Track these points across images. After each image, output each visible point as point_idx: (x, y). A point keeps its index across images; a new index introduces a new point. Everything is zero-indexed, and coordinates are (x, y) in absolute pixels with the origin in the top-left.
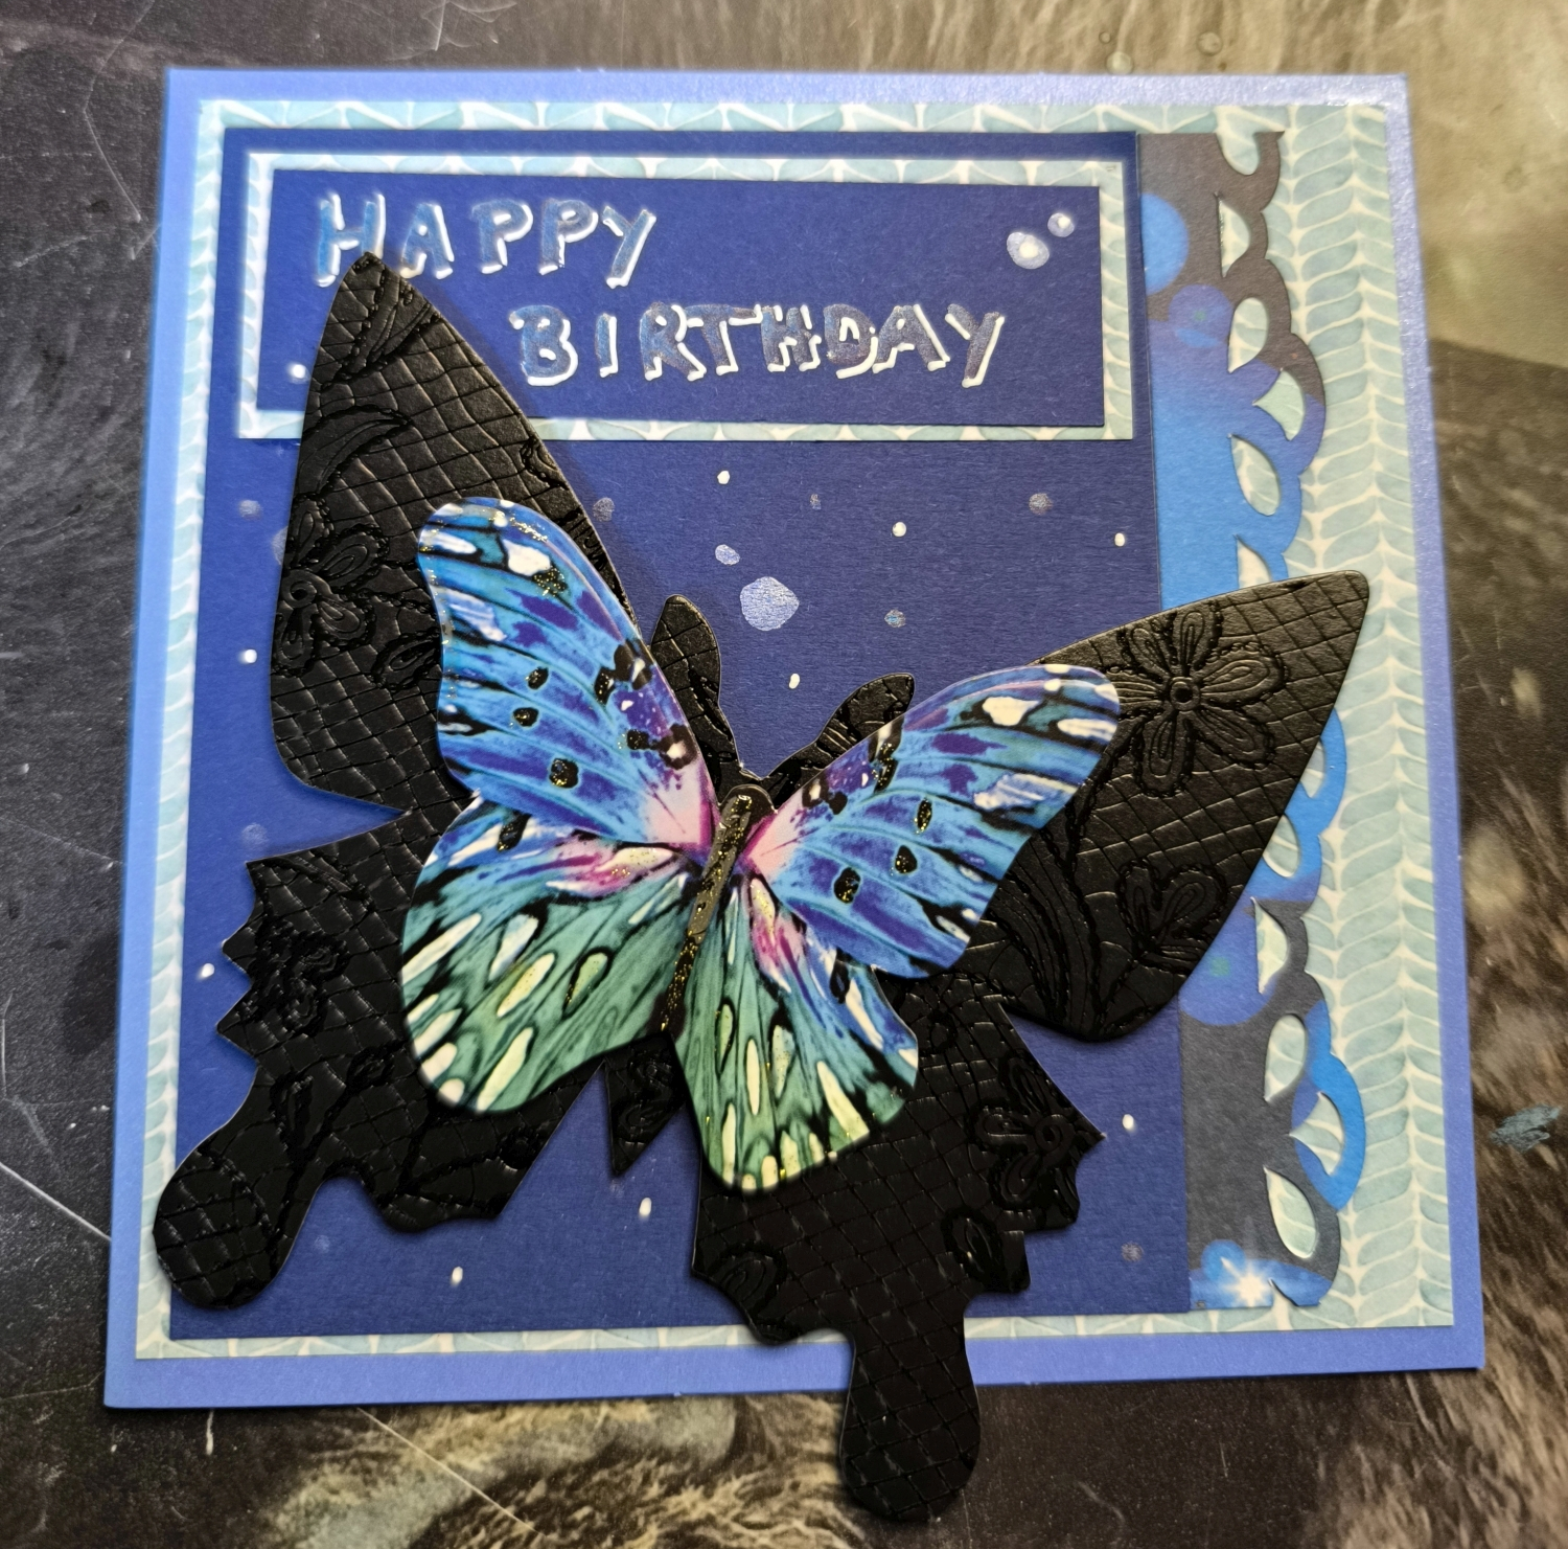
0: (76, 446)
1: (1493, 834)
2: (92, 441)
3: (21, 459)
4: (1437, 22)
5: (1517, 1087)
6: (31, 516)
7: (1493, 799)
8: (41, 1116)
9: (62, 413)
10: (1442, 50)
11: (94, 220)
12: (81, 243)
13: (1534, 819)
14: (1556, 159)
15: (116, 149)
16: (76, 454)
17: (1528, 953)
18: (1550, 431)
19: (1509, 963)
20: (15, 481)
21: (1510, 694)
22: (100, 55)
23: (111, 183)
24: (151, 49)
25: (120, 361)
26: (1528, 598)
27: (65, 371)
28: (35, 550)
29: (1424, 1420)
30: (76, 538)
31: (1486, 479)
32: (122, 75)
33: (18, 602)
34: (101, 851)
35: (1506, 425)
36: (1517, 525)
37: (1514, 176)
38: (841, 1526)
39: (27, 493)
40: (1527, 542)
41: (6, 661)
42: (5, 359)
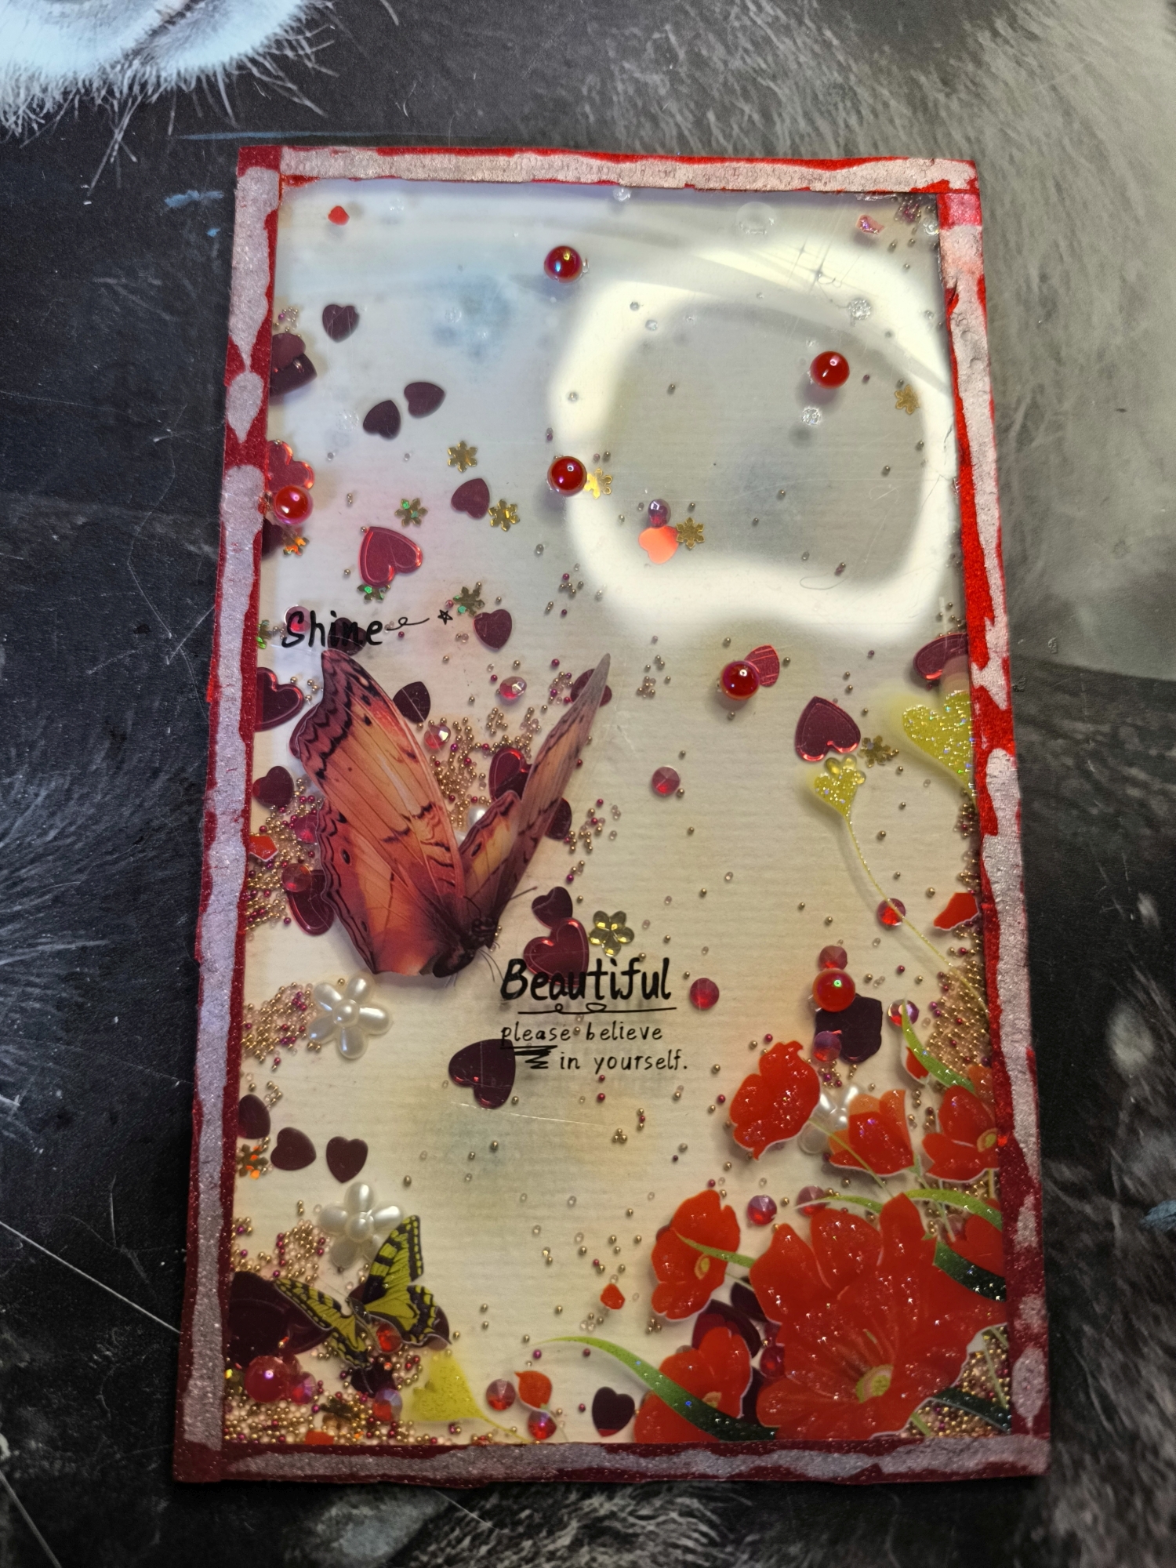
0: (137, 796)
1: (1130, 1010)
2: (147, 792)
3: (100, 807)
4: (1060, 442)
5: (1157, 1186)
6: (109, 846)
7: (1129, 985)
8: (141, 1258)
9: (126, 774)
10: (1065, 460)
11: (140, 639)
12: (130, 656)
13: (1158, 999)
14: (1149, 533)
15: (152, 588)
16: (138, 801)
17: (1160, 1093)
18: (1155, 726)
19: (1146, 1100)
20: (96, 823)
21: (1137, 912)
22: (136, 524)
23: (150, 612)
24: (171, 517)
25: (164, 735)
26: (1145, 844)
27: (126, 745)
28: (114, 869)
29: (1106, 1424)
30: (141, 860)
31: (1111, 761)
32: (152, 536)
33: (104, 905)
34: (171, 1074)
35: (1124, 723)
36: (1134, 792)
37: (1120, 546)
38: (704, 1515)
39: (106, 830)
40: (1143, 804)
41: (98, 947)
42: (84, 738)
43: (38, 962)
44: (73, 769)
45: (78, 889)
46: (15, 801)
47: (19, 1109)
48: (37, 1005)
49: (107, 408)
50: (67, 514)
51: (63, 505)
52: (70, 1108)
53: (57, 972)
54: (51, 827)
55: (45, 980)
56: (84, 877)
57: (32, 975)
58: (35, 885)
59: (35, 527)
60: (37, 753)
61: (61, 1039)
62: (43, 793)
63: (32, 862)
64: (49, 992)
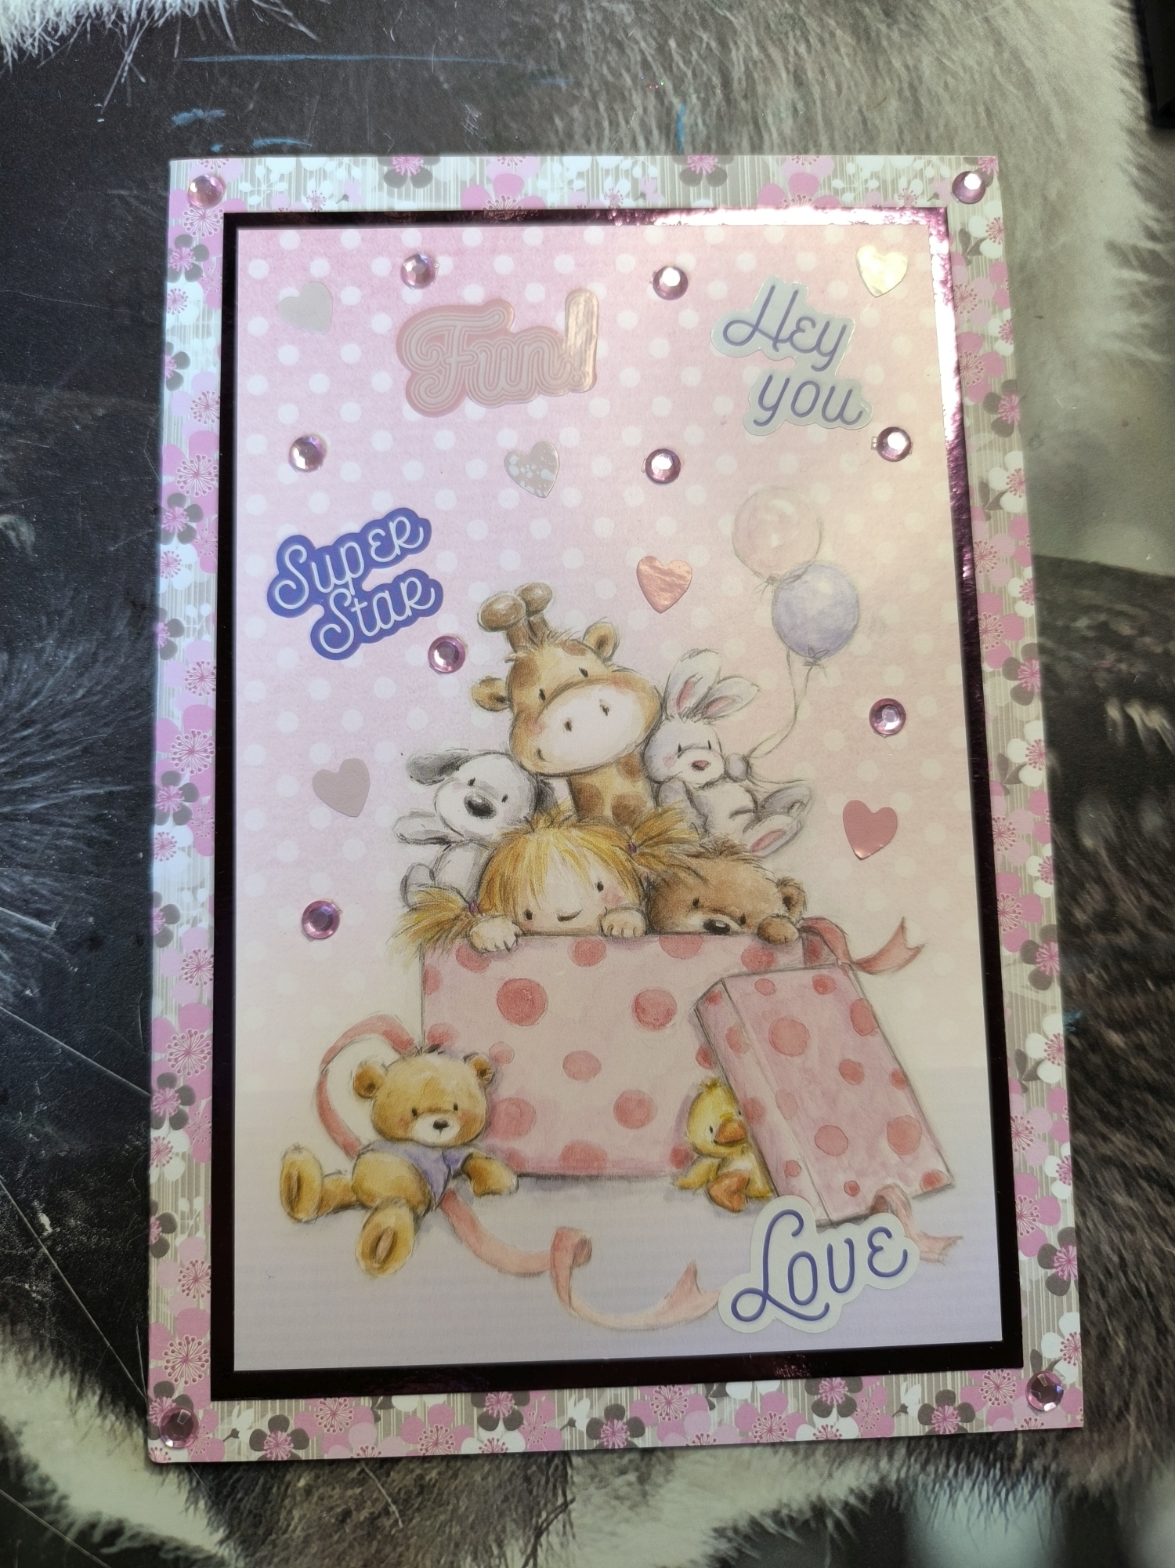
3: (124, 669)
6: (132, 703)
12: (148, 534)
20: (121, 682)
27: (146, 613)
28: (135, 724)
33: (128, 755)
39: (129, 689)
41: (124, 791)
42: (108, 608)
43: (71, 805)
44: (98, 634)
45: (105, 742)
46: (47, 664)
47: (56, 933)
48: (70, 843)
49: (123, 310)
50: (88, 406)
51: (84, 398)
52: (101, 932)
53: (87, 813)
54: (80, 686)
55: (77, 821)
56: (109, 730)
57: (65, 816)
58: (66, 737)
59: (60, 418)
60: (65, 621)
61: (91, 872)
62: (72, 656)
63: (63, 717)
64: (81, 831)
